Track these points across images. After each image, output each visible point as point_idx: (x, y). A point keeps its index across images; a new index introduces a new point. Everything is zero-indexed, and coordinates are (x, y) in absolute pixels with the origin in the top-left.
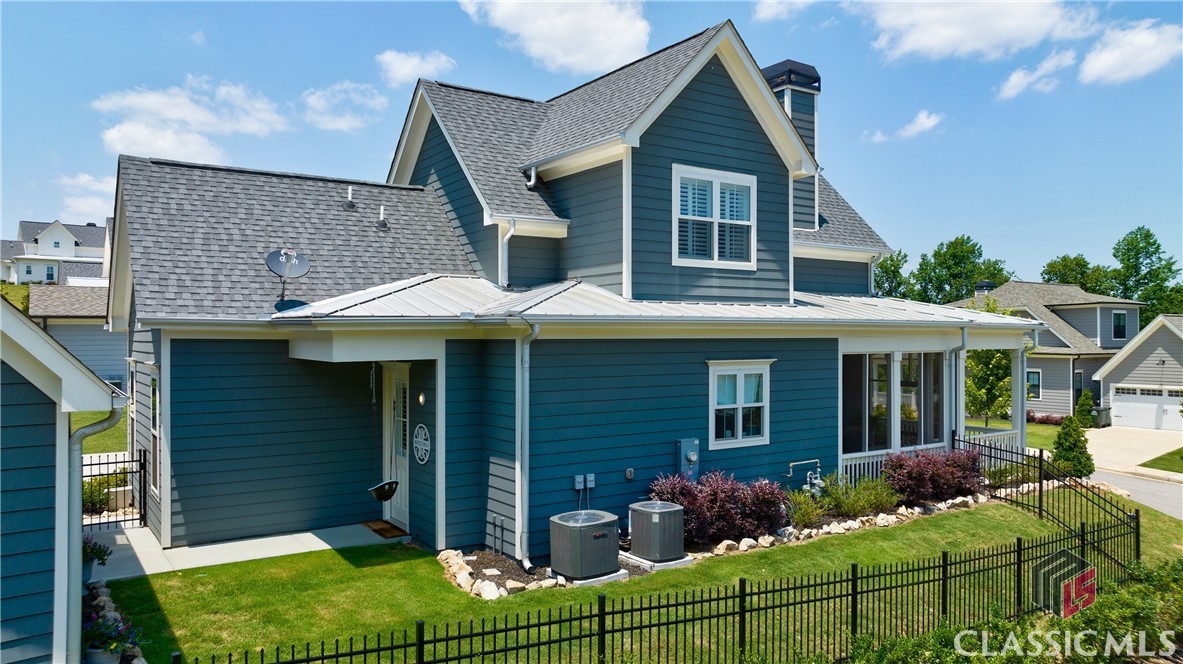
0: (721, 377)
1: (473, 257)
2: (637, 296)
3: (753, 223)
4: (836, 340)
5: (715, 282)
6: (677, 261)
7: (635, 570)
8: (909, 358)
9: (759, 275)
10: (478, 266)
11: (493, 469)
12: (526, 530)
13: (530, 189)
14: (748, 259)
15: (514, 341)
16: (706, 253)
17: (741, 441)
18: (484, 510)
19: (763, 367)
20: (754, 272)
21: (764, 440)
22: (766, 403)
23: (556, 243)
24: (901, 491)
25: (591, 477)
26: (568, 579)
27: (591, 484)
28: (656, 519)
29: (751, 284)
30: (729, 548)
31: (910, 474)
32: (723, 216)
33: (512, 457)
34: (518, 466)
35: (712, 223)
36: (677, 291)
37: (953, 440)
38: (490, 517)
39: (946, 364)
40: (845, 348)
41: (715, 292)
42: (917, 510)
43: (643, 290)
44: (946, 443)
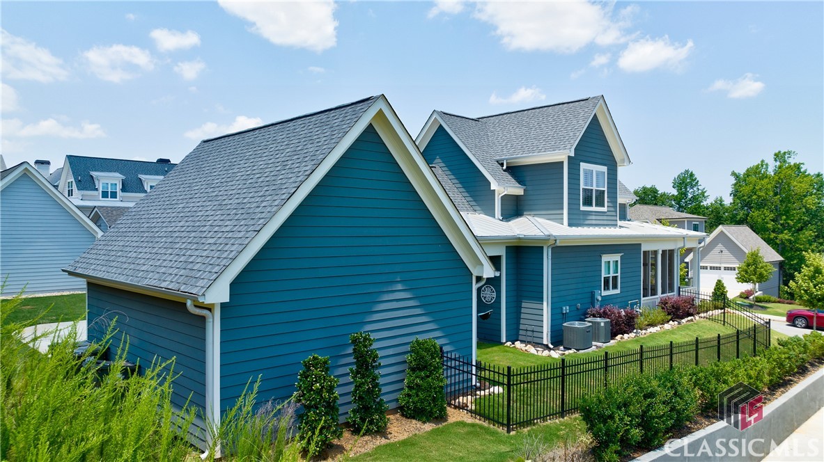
0: (605, 262)
1: (474, 203)
2: (570, 225)
3: (606, 189)
4: (640, 244)
5: (594, 217)
6: (583, 208)
7: (597, 347)
8: (664, 252)
9: (608, 213)
10: (477, 208)
11: (524, 305)
12: (550, 330)
13: (504, 171)
14: (603, 206)
15: (543, 247)
16: (591, 205)
17: (611, 292)
18: (518, 324)
19: (617, 257)
20: (606, 212)
21: (618, 291)
22: (619, 274)
23: (517, 197)
24: (669, 314)
25: (568, 308)
26: (578, 350)
27: (568, 311)
28: (602, 324)
29: (605, 218)
30: (622, 338)
31: (673, 306)
32: (597, 186)
33: (541, 299)
34: (545, 303)
35: (592, 190)
36: (582, 222)
37: (679, 291)
38: (522, 327)
39: (675, 255)
40: (644, 248)
41: (594, 222)
42: (676, 323)
43: (574, 222)
44: (675, 293)
